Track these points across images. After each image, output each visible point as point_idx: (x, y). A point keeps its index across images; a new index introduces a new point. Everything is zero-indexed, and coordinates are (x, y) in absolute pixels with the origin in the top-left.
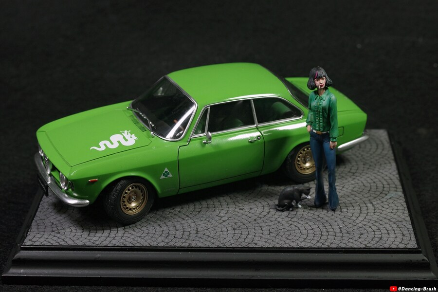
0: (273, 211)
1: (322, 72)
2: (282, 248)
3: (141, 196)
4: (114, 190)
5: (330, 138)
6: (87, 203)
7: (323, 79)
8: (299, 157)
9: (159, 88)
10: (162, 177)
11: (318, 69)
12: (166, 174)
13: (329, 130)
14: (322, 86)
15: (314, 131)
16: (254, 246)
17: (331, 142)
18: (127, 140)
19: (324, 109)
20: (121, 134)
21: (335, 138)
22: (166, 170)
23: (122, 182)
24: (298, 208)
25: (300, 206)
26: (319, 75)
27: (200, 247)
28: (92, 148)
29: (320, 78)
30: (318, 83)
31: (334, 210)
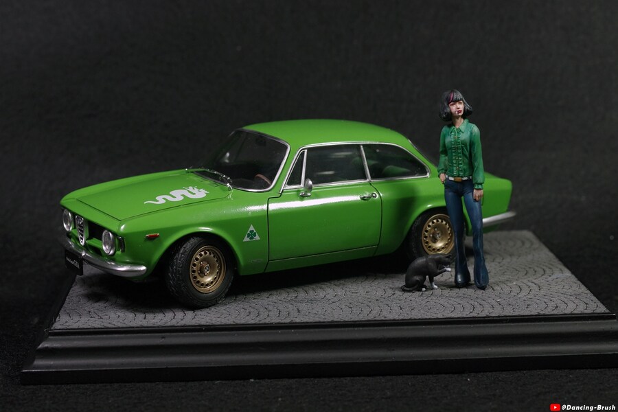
0: (399, 293)
1: (459, 95)
3: (217, 268)
4: (181, 251)
5: (474, 185)
6: (143, 270)
7: (461, 103)
8: (427, 231)
9: (225, 154)
10: (247, 239)
12: (252, 235)
13: (472, 175)
14: (459, 112)
15: (451, 179)
17: (475, 191)
18: (194, 194)
19: (463, 143)
20: (185, 189)
21: (481, 184)
22: (252, 228)
23: (193, 241)
24: (433, 289)
25: (436, 287)
26: (455, 97)
28: (146, 203)
29: (457, 101)
30: (454, 108)
31: (483, 288)
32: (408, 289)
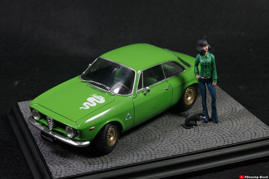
1: (205, 42)
2: (208, 149)
5: (213, 80)
6: (88, 143)
10: (127, 119)
11: (203, 41)
12: (128, 117)
13: (212, 76)
15: (202, 78)
16: (192, 151)
17: (213, 83)
18: (99, 100)
19: (209, 63)
20: (92, 97)
21: (216, 80)
22: (129, 114)
26: (205, 44)
27: (163, 158)
28: (80, 108)
29: (205, 46)
30: (205, 48)
31: (217, 122)
32: (188, 127)
